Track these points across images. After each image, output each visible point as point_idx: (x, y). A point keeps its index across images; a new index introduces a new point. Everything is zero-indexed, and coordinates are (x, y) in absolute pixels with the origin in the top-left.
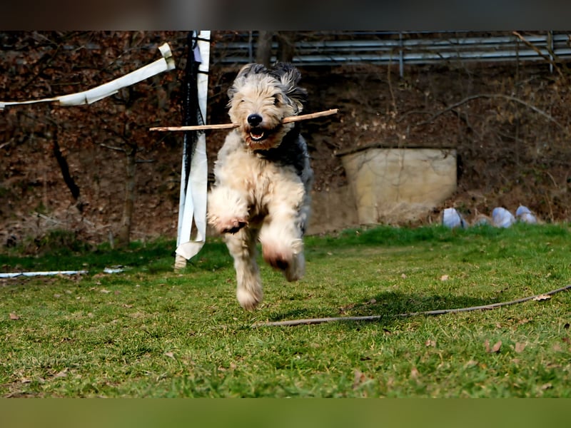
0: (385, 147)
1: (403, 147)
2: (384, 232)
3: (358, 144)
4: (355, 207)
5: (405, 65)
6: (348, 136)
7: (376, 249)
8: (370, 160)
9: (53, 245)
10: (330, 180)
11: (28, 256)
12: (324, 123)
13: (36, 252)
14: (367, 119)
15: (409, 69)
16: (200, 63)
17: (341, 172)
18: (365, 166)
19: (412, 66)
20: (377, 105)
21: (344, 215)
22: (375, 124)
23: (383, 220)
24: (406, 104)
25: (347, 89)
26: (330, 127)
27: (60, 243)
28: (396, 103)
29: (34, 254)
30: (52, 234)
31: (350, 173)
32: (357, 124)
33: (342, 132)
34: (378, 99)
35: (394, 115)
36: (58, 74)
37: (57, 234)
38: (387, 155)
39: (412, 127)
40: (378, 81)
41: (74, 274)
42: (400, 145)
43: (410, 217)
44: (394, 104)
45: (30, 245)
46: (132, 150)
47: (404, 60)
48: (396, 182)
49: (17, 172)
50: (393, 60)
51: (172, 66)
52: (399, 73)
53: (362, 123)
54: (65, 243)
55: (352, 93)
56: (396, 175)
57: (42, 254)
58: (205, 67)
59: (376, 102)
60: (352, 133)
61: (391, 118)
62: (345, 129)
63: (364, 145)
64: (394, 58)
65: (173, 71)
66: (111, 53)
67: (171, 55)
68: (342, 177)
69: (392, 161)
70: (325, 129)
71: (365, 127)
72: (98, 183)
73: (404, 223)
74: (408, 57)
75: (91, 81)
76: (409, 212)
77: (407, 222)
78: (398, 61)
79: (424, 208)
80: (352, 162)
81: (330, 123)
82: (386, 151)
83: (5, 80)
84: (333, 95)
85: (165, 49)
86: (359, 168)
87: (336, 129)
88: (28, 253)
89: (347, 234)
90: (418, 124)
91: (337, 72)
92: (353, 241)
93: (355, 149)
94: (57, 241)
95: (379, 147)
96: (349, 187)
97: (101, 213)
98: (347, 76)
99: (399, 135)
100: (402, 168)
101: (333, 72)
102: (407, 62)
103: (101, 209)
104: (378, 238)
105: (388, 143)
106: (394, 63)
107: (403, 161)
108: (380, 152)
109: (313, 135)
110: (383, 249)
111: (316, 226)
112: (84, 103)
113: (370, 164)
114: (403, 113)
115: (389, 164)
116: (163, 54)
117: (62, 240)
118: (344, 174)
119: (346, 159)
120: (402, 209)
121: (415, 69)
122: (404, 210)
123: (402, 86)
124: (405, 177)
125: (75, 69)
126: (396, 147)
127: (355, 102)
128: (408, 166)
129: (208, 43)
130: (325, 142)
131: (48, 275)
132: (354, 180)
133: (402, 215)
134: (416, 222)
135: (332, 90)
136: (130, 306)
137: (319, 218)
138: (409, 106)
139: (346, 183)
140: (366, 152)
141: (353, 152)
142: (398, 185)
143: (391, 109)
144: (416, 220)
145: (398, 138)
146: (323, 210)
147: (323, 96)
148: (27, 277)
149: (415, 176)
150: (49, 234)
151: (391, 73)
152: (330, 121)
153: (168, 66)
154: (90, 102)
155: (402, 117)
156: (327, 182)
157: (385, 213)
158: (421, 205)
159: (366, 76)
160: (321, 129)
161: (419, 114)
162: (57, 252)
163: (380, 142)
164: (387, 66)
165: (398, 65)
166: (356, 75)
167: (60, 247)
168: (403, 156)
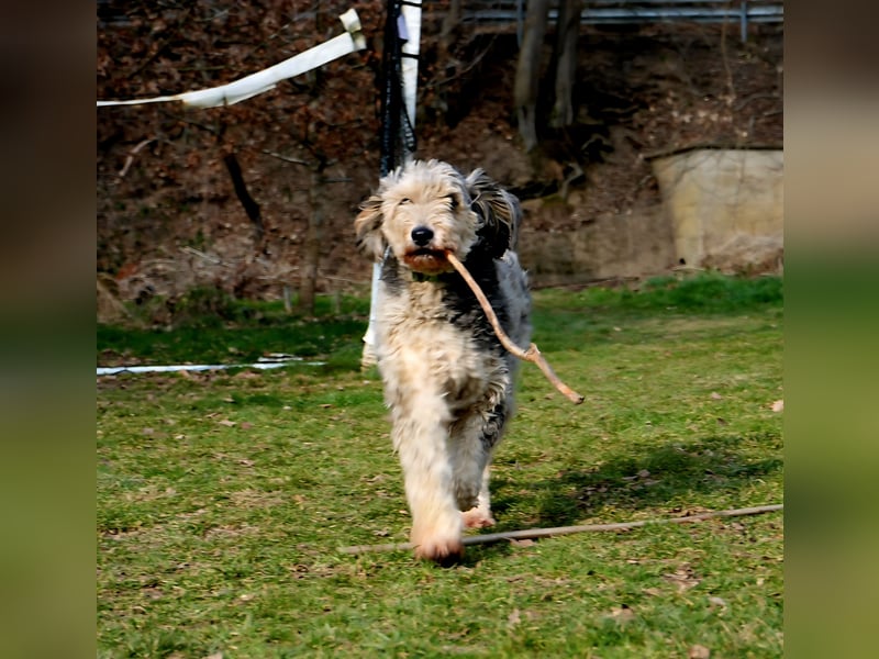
0: (716, 148)
1: (743, 148)
2: (708, 284)
3: (677, 145)
4: (671, 238)
5: (750, 25)
6: (663, 130)
7: (690, 320)
8: (693, 168)
9: (194, 311)
10: (636, 196)
11: (155, 327)
12: (628, 110)
13: (168, 321)
14: (691, 105)
15: (755, 29)
16: (405, 41)
17: (651, 184)
18: (686, 177)
19: (761, 26)
20: (706, 85)
21: (655, 249)
22: (702, 114)
23: (709, 263)
24: (751, 83)
25: (663, 59)
26: (636, 116)
27: (205, 308)
28: (734, 82)
29: (165, 324)
30: (193, 293)
31: (665, 187)
32: (675, 114)
33: (653, 123)
34: (708, 75)
35: (730, 100)
36: (192, 53)
37: (201, 293)
38: (719, 161)
39: (757, 119)
40: (707, 48)
41: (207, 370)
42: (739, 144)
43: (750, 258)
44: (730, 84)
45: (160, 311)
46: (319, 163)
47: (748, 17)
48: (732, 200)
49: (169, 182)
50: (731, 17)
51: (362, 44)
52: (740, 36)
53: (683, 113)
54: (213, 307)
55: (670, 66)
56: (733, 190)
57: (176, 324)
58: (413, 47)
59: (706, 79)
60: (668, 125)
61: (726, 106)
62: (659, 119)
63: (686, 146)
64: (731, 13)
65: (362, 52)
66: (274, 21)
67: (359, 28)
68: (654, 192)
69: (728, 170)
70: (628, 119)
71: (687, 118)
72: (291, 197)
73: (741, 267)
74: (754, 12)
75: (241, 64)
76: (749, 250)
77: (745, 265)
78: (738, 17)
79: (771, 245)
80: (667, 170)
81: (636, 111)
82: (718, 154)
83: (105, 63)
84: (640, 68)
85: (350, 18)
86: (678, 180)
87: (646, 119)
88: (156, 322)
89: (653, 285)
90: (766, 114)
91: (649, 33)
92: (660, 300)
93: (672, 150)
94: (201, 304)
95: (708, 147)
96: (663, 206)
97: (293, 243)
98: (663, 40)
99: (738, 131)
100: (742, 181)
101: (642, 33)
102: (753, 20)
103: (294, 237)
104: (698, 297)
105: (723, 141)
106: (732, 21)
107: (743, 170)
108: (711, 155)
109: (611, 128)
110: (700, 321)
111: (614, 265)
112: (221, 104)
113: (694, 173)
114: (745, 96)
115: (722, 173)
116: (347, 27)
117: (207, 303)
118: (656, 187)
119: (659, 165)
120: (738, 246)
121: (765, 30)
122: (742, 248)
123: (744, 57)
124: (746, 194)
125: (219, 45)
126: (733, 148)
127: (674, 79)
128: (751, 177)
129: (418, 10)
130: (629, 139)
131: (167, 372)
132: (669, 198)
133: (739, 254)
134: (759, 266)
135: (639, 61)
136: (252, 463)
137: (617, 253)
138: (754, 86)
139: (659, 201)
140: (688, 157)
141: (668, 155)
142: (735, 206)
143: (726, 91)
144: (758, 262)
145: (736, 136)
146: (624, 241)
147: (627, 69)
148: (133, 374)
149: (762, 191)
150: (189, 293)
151: (728, 37)
152: (635, 107)
153: (355, 45)
154: (231, 103)
155: (743, 103)
156: (630, 199)
157: (713, 251)
158: (767, 239)
159: (690, 40)
160: (621, 120)
161: (769, 99)
162: (200, 321)
163: (711, 141)
164: (720, 25)
165: (739, 24)
166: (675, 39)
167: (204, 313)
168: (743, 161)
